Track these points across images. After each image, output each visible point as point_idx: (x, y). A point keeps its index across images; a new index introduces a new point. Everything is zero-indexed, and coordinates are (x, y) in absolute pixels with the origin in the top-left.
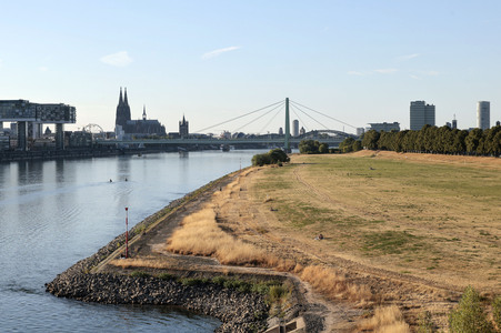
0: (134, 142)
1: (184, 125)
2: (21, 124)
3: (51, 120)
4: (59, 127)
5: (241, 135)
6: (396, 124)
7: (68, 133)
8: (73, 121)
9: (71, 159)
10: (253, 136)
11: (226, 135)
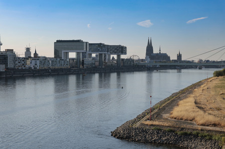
0: (154, 64)
1: (179, 56)
2: (101, 55)
3: (115, 53)
4: (119, 56)
5: (208, 61)
7: (123, 60)
8: (125, 53)
9: (124, 72)
10: (214, 62)
11: (201, 61)
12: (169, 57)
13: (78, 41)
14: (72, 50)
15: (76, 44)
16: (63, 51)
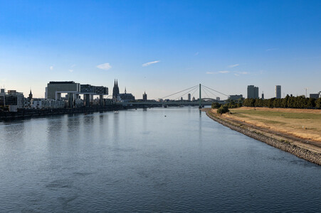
0: (128, 103)
1: (145, 96)
3: (98, 94)
4: (101, 96)
5: (168, 100)
6: (241, 95)
7: (105, 99)
8: (107, 94)
9: (105, 111)
10: (174, 101)
11: (161, 100)
12: (134, 97)
13: (71, 82)
14: (64, 91)
15: (69, 85)
16: (56, 92)
